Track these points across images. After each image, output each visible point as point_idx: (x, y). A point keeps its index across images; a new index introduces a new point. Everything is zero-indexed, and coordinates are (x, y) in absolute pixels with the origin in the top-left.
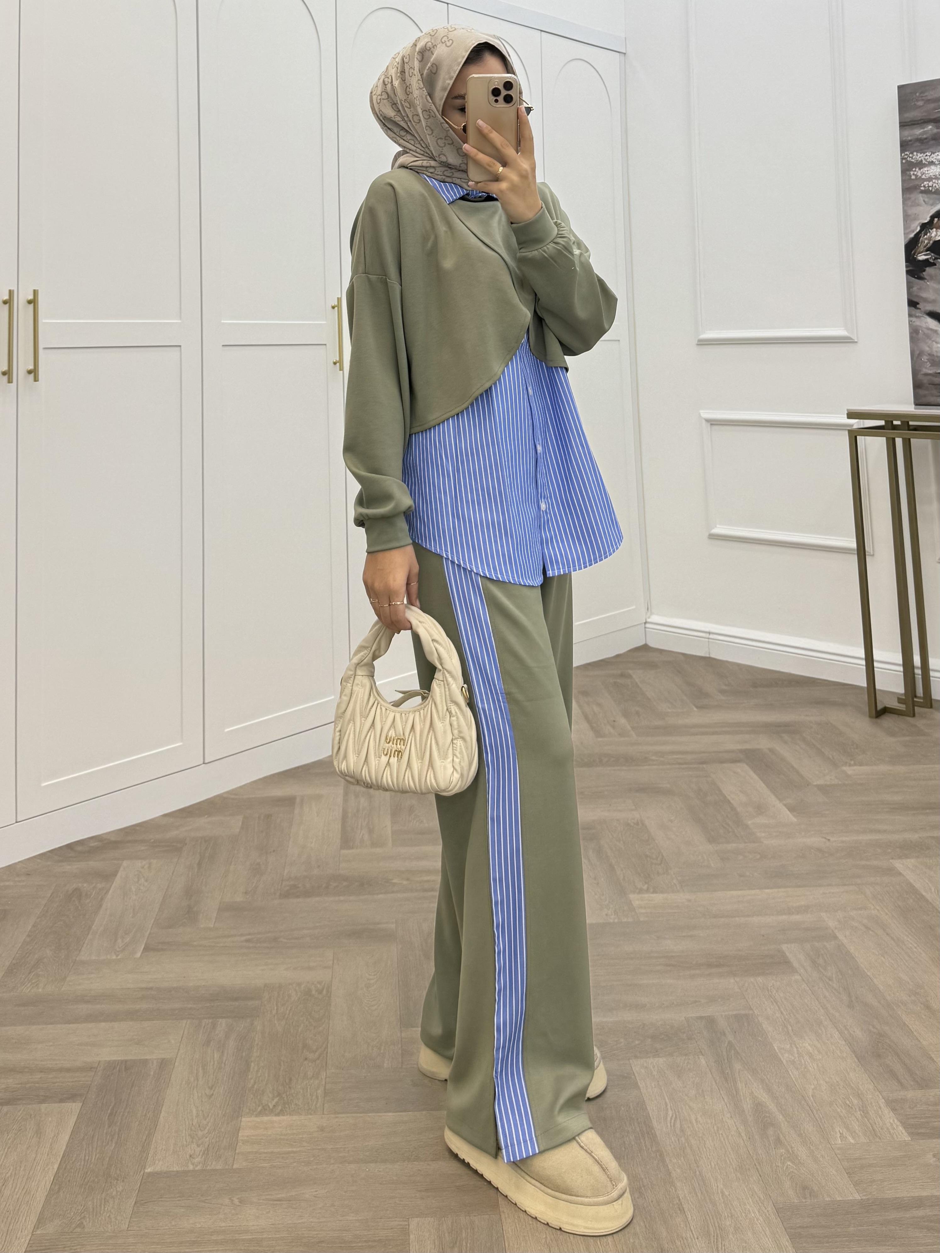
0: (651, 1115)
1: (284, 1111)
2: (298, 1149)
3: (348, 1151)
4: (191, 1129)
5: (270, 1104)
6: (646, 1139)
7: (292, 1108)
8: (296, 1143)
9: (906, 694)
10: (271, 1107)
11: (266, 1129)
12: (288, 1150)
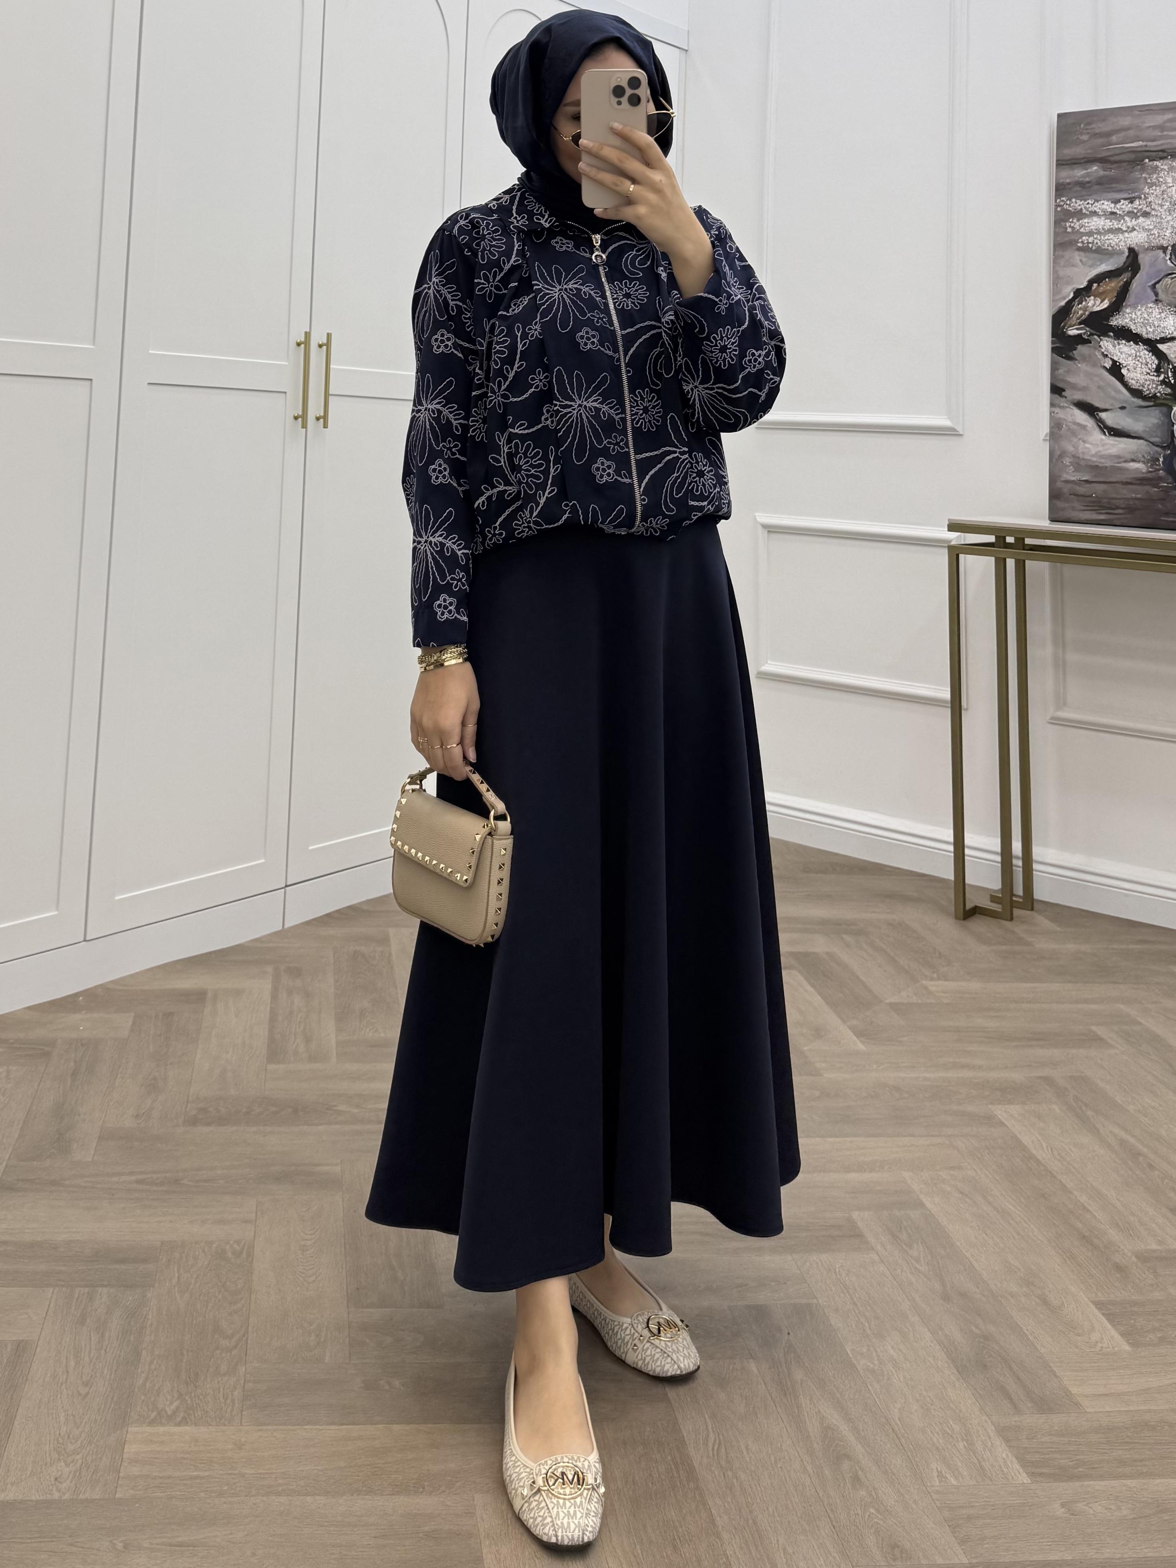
0: (686, 1439)
1: (188, 1420)
2: (207, 1474)
3: (276, 1478)
4: (58, 1443)
5: (167, 1409)
6: (681, 1472)
7: (198, 1415)
8: (203, 1465)
10: (169, 1413)
11: (162, 1443)
12: (192, 1474)
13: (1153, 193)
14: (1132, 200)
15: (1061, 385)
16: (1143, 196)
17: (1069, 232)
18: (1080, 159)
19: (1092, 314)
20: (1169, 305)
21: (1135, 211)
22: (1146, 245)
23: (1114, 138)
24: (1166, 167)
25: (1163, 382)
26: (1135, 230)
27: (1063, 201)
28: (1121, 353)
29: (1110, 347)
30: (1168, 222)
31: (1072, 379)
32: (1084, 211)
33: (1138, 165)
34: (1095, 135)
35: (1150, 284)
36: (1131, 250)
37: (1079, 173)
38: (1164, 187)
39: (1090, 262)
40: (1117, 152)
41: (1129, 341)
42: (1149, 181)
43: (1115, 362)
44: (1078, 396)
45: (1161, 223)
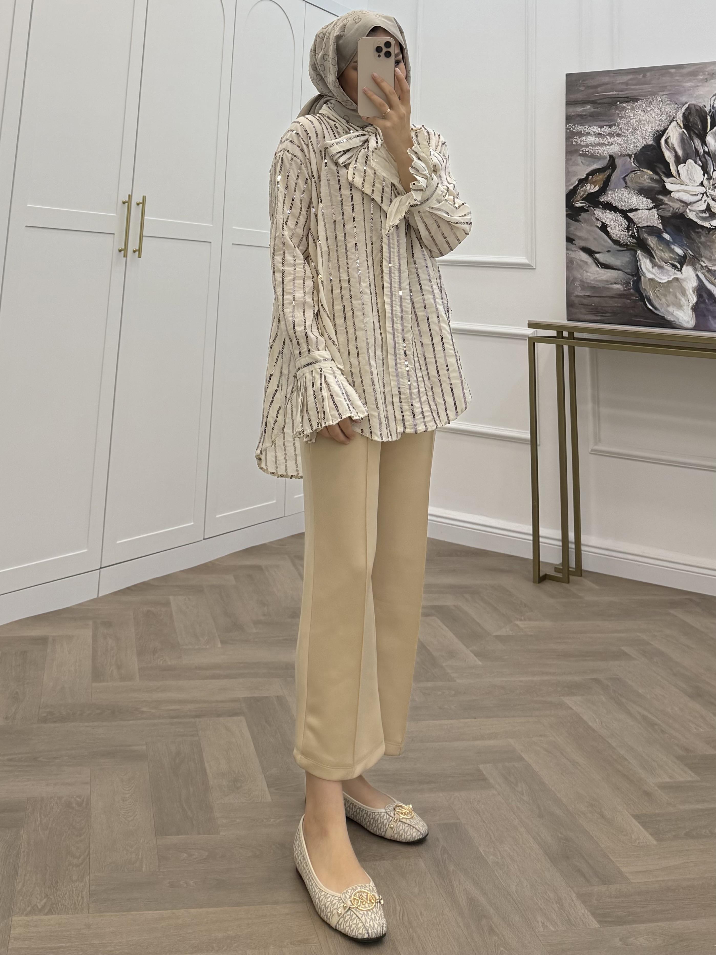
1: (53, 911)
5: (38, 905)
7: (60, 908)
9: (563, 564)
10: (40, 907)
11: (36, 926)
13: (622, 122)
14: (610, 126)
15: (572, 237)
16: (617, 124)
17: (574, 145)
18: (578, 101)
19: (589, 194)
20: (634, 189)
21: (613, 133)
22: (620, 153)
23: (599, 89)
24: (629, 107)
25: (632, 236)
26: (613, 144)
27: (570, 126)
28: (607, 218)
29: (601, 214)
30: (631, 140)
31: (579, 233)
32: (583, 132)
33: (614, 105)
34: (588, 87)
35: (622, 177)
36: (611, 156)
37: (579, 109)
38: (628, 119)
39: (587, 163)
40: (601, 97)
41: (611, 210)
42: (620, 115)
43: (603, 223)
44: (583, 244)
45: (628, 140)
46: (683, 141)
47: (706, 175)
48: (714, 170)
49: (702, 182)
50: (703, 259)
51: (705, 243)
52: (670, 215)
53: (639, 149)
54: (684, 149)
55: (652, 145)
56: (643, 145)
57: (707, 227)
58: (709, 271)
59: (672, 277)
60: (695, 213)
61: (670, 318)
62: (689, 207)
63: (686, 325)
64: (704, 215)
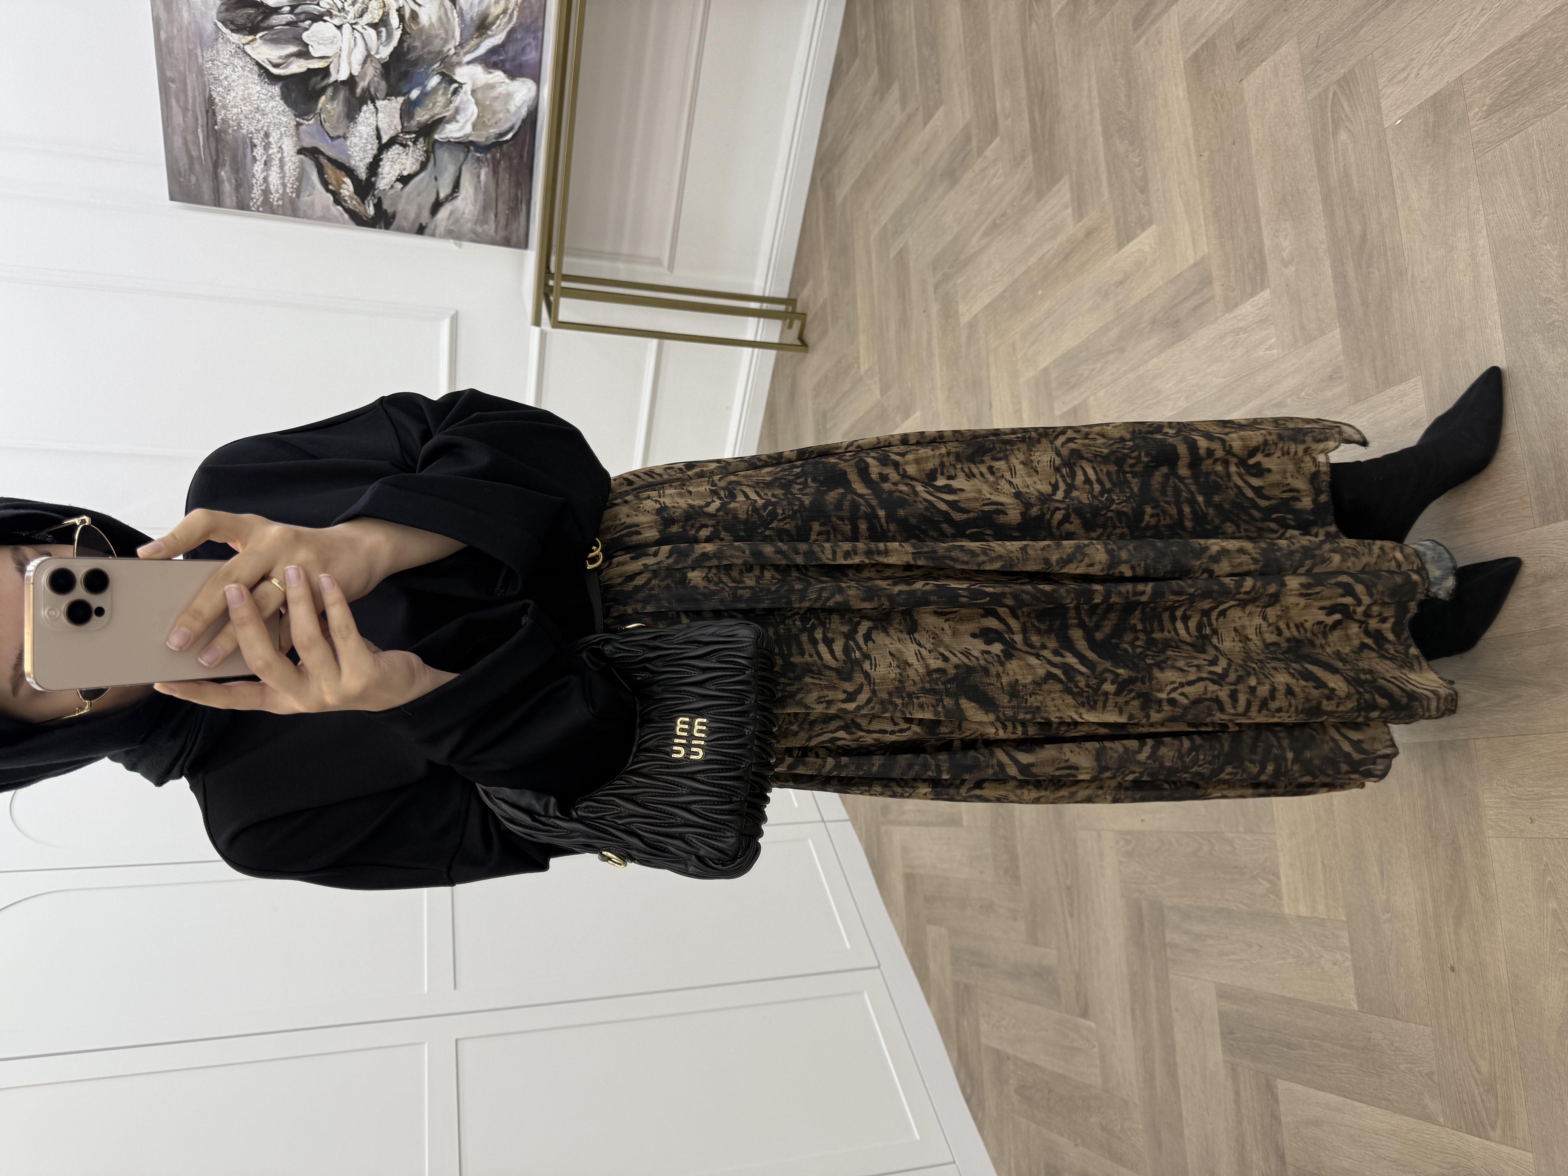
1: (1275, 872)
5: (1267, 887)
10: (1270, 885)
11: (1296, 889)
13: (246, 126)
14: (254, 146)
15: (417, 226)
16: (249, 135)
17: (283, 204)
18: (214, 186)
19: (356, 192)
20: (348, 127)
21: (263, 144)
22: (295, 139)
23: (195, 153)
24: (223, 112)
25: (415, 142)
26: (281, 146)
27: (254, 205)
28: (390, 173)
29: (385, 181)
30: (274, 117)
31: (412, 216)
32: (263, 188)
33: (220, 135)
34: (191, 169)
35: (329, 140)
36: (299, 152)
37: (227, 187)
38: (241, 116)
39: (310, 188)
40: (207, 153)
41: (379, 166)
42: (236, 128)
43: (397, 180)
44: (426, 213)
45: (275, 124)
46: (275, 41)
47: (325, 18)
48: (318, 4)
49: (336, 26)
50: (445, 49)
51: (423, 42)
52: (383, 85)
53: (287, 109)
54: (287, 42)
55: (281, 88)
56: (282, 102)
57: (402, 35)
58: (461, 45)
59: (470, 97)
60: (381, 47)
61: (524, 112)
62: (373, 53)
63: (533, 93)
64: (384, 34)
